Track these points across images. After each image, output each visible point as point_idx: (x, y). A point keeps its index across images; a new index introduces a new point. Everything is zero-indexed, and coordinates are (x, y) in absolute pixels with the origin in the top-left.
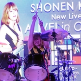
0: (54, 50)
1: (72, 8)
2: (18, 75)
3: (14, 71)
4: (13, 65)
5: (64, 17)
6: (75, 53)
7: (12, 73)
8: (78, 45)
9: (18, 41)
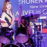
0: (32, 26)
1: (42, 2)
7: (9, 38)
8: (45, 22)
9: (12, 21)
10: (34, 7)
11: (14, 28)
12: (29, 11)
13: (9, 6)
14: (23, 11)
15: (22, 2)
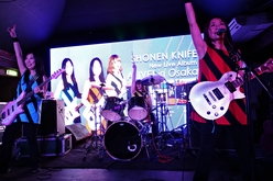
1: (167, 58)
2: (123, 115)
3: (120, 112)
6: (170, 95)
8: (172, 88)
9: (122, 87)
11: (125, 98)
12: (148, 72)
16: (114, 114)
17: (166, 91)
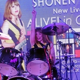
0: (56, 44)
4: (16, 60)
5: (65, 11)
6: (77, 46)
9: (20, 36)
10: (60, 11)
12: (52, 18)
13: (15, 9)
14: (41, 19)
15: (39, 2)
16: (10, 68)
17: (72, 41)
